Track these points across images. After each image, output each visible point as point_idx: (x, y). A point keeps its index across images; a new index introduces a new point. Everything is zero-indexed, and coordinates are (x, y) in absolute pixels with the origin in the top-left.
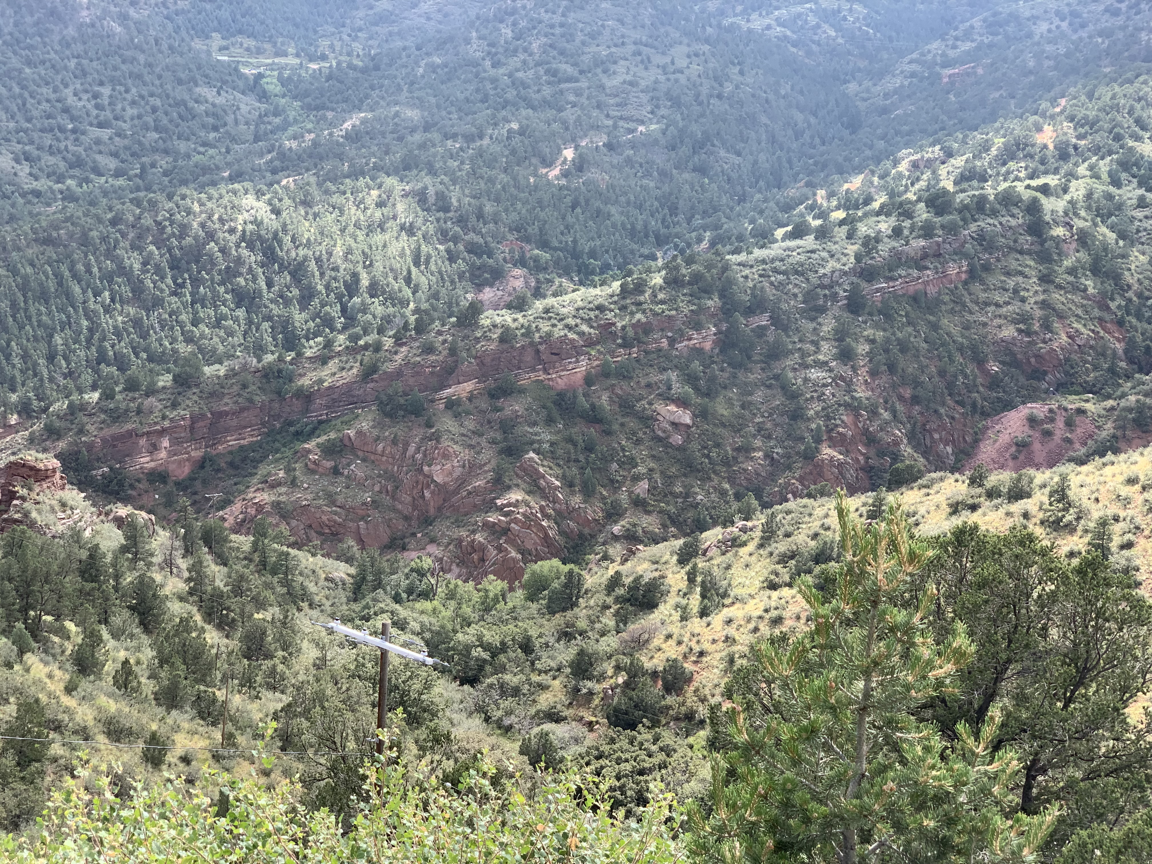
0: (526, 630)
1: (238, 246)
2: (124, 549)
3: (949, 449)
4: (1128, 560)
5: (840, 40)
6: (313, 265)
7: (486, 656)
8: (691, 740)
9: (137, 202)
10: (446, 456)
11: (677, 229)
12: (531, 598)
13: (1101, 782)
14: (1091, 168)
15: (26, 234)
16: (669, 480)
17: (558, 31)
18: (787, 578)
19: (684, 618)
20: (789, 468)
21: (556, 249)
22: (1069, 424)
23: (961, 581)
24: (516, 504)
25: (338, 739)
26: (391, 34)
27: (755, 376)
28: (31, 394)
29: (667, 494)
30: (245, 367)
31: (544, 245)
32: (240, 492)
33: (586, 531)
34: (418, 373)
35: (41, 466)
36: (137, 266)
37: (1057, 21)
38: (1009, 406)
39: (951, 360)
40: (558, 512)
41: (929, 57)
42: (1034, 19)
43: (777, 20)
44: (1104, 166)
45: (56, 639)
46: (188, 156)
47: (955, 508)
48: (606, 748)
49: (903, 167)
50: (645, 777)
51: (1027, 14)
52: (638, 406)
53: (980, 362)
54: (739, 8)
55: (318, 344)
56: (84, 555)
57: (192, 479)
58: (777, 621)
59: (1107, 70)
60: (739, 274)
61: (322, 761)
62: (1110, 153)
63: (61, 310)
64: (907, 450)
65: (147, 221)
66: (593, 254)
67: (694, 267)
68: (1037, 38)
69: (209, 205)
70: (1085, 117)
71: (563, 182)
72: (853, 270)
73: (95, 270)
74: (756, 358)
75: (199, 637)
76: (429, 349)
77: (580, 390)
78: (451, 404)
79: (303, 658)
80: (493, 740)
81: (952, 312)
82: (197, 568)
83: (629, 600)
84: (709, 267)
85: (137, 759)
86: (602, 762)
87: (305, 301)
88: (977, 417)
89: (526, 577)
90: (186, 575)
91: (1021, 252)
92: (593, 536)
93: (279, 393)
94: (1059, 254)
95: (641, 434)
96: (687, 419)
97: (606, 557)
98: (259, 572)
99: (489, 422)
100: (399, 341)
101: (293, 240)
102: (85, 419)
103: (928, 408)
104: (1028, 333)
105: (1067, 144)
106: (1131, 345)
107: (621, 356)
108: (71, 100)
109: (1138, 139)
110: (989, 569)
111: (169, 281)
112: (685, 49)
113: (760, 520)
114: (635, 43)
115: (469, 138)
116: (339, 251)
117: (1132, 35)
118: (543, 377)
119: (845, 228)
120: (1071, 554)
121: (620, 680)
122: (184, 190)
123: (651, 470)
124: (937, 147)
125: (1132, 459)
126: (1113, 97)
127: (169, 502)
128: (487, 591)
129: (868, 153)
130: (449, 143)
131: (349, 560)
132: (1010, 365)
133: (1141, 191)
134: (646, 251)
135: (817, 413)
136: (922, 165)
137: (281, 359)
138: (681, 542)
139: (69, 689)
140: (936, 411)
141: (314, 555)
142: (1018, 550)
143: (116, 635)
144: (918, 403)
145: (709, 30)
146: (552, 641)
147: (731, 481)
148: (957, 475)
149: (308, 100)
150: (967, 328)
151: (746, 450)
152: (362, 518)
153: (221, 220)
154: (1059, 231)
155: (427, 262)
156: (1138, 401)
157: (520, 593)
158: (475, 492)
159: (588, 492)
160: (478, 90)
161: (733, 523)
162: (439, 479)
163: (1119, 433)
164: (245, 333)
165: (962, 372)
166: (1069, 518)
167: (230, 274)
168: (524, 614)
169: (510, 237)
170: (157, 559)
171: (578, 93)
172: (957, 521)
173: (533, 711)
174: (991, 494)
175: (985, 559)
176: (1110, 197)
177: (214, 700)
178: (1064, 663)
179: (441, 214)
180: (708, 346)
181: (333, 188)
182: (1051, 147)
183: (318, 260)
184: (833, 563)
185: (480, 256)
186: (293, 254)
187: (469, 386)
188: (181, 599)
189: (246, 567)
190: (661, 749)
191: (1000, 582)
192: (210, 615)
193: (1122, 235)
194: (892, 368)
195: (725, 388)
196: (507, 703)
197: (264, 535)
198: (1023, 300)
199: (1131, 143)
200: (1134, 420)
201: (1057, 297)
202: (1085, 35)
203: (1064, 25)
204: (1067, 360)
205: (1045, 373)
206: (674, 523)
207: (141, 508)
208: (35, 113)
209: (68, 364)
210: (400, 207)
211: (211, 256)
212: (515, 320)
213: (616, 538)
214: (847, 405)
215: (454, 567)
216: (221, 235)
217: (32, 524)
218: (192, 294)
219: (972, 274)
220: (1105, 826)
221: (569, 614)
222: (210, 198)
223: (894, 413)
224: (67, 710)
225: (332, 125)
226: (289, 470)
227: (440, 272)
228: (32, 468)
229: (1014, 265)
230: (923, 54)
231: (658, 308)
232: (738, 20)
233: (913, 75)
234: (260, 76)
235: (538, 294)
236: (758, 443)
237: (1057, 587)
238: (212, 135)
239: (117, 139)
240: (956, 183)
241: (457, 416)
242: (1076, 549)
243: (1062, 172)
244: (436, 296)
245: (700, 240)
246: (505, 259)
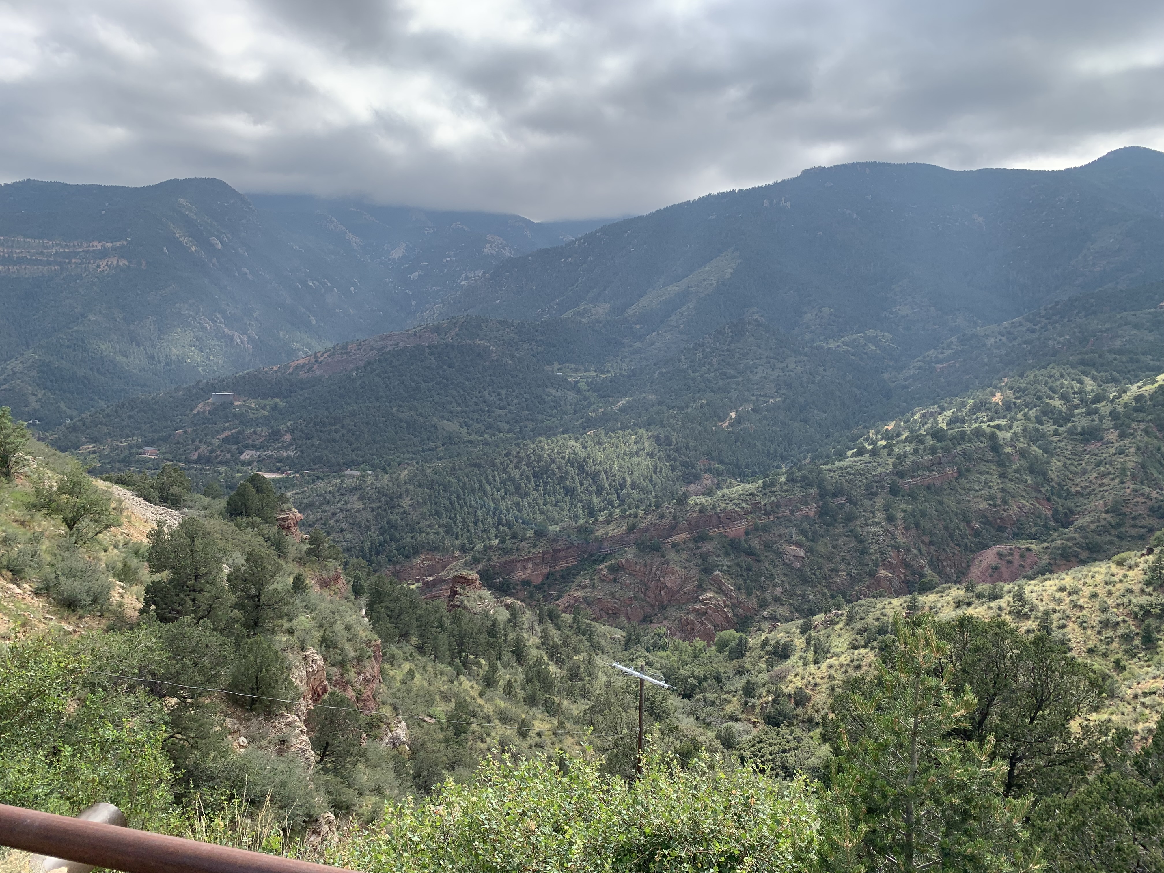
0: (717, 669)
1: (566, 465)
2: (509, 621)
3: (953, 571)
4: (1063, 635)
5: (879, 352)
6: (603, 475)
7: (696, 682)
8: (811, 734)
9: (518, 445)
10: (672, 573)
11: (793, 452)
12: (720, 651)
13: (1057, 768)
14: (1025, 415)
15: (465, 462)
16: (793, 587)
17: (726, 353)
18: (863, 643)
19: (805, 664)
20: (861, 581)
21: (727, 464)
22: (1022, 556)
23: (964, 648)
24: (710, 599)
25: (618, 728)
26: (641, 359)
27: (839, 530)
28: (466, 541)
29: (793, 595)
30: (569, 527)
31: (721, 462)
32: (567, 591)
33: (749, 614)
34: (657, 529)
35: (470, 578)
36: (518, 476)
37: (999, 337)
38: (986, 546)
39: (951, 521)
40: (733, 604)
41: (928, 359)
42: (986, 336)
43: (843, 342)
44: (1032, 413)
45: (475, 668)
46: (542, 422)
47: (958, 605)
48: (763, 737)
49: (917, 416)
50: (786, 754)
51: (982, 334)
52: (775, 547)
53: (968, 522)
54: (822, 338)
55: (605, 514)
56: (490, 623)
57: (543, 584)
58: (858, 667)
59: (1031, 361)
60: (828, 475)
61: (610, 739)
62: (1035, 407)
63: (482, 499)
64: (928, 571)
65: (523, 454)
66: (747, 466)
67: (803, 472)
68: (989, 346)
69: (552, 445)
70: (1020, 388)
71: (731, 429)
72: (892, 473)
73: (497, 479)
74: (839, 521)
75: (546, 668)
76: (662, 517)
77: (743, 538)
78: (674, 545)
79: (599, 681)
80: (701, 730)
81: (950, 494)
82: (545, 631)
83: (773, 653)
84: (811, 472)
85: (514, 733)
86: (762, 745)
87: (599, 492)
88: (968, 553)
89: (716, 639)
90: (540, 635)
91: (987, 462)
92: (753, 617)
93: (586, 540)
94: (1010, 463)
95: (776, 562)
96: (802, 554)
97: (759, 629)
98: (576, 634)
99: (695, 555)
100: (646, 512)
101: (593, 462)
102: (491, 553)
103: (939, 548)
104: (995, 506)
105: (1010, 402)
106: (1056, 512)
107: (765, 520)
108: (487, 396)
109: (1052, 398)
110: (980, 641)
111: (533, 483)
112: (794, 360)
113: (845, 610)
114: (767, 357)
115: (681, 409)
116: (616, 466)
117: (1044, 343)
118: (722, 531)
119: (886, 450)
120: (1028, 631)
121: (770, 699)
122: (540, 438)
123: (783, 581)
124: (936, 406)
125: (1062, 577)
126: (1035, 376)
127: (532, 596)
128: (696, 646)
129: (897, 410)
130: (671, 411)
131: (622, 628)
132: (985, 523)
133: (1055, 427)
134: (776, 464)
135: (875, 550)
136: (928, 415)
137: (587, 522)
138: (802, 621)
139: (481, 695)
140: (944, 550)
141: (604, 625)
142: (997, 630)
143: (505, 667)
144: (933, 545)
145: (806, 349)
146: (732, 675)
147: (828, 587)
148: (958, 586)
149: (601, 392)
150: (959, 503)
151: (836, 570)
152: (629, 606)
153: (558, 453)
154: (1009, 450)
155: (661, 472)
156: (1062, 544)
157: (713, 648)
158: (688, 592)
159: (749, 593)
160: (685, 385)
161: (830, 611)
162: (669, 585)
163: (1052, 562)
164: (570, 509)
165: (958, 527)
166: (1026, 610)
167: (562, 479)
168: (716, 660)
169: (703, 458)
170: (525, 626)
171: (737, 384)
172: (960, 612)
173: (722, 714)
174: (979, 597)
175: (977, 635)
176: (1037, 430)
177: (554, 703)
178: (1028, 696)
179: (667, 447)
180: (812, 514)
181: (613, 435)
182: (1000, 404)
183: (606, 472)
184: (889, 635)
185: (687, 468)
186: (593, 469)
187: (683, 536)
188: (537, 648)
189: (570, 631)
190: (795, 739)
191: (987, 649)
192: (551, 656)
193: (1046, 451)
194: (917, 526)
195: (823, 536)
196: (708, 709)
197: (579, 614)
198: (990, 488)
199: (1047, 401)
200: (1061, 554)
201: (1010, 485)
202: (1016, 344)
203: (1004, 339)
204: (1018, 521)
205: (1006, 528)
206: (797, 610)
207: (518, 599)
208: (470, 403)
209: (484, 525)
210: (646, 444)
211: (552, 470)
212: (707, 501)
213: (765, 618)
214: (892, 546)
215: (678, 633)
216: (557, 460)
217: (465, 608)
218: (544, 490)
219: (960, 474)
220: (1060, 795)
221: (741, 660)
222: (553, 442)
223: (920, 551)
224: (480, 706)
225: (612, 404)
226: (591, 579)
227: (667, 477)
228: (465, 579)
229: (983, 468)
230: (924, 357)
231: (784, 494)
232: (822, 344)
233: (920, 368)
234: (577, 382)
235: (719, 487)
236: (842, 567)
237: (1022, 652)
238: (554, 411)
239: (509, 415)
240: (947, 425)
241: (678, 551)
242: (1031, 628)
243: (1008, 417)
244: (665, 489)
245: (805, 458)
246: (701, 470)
